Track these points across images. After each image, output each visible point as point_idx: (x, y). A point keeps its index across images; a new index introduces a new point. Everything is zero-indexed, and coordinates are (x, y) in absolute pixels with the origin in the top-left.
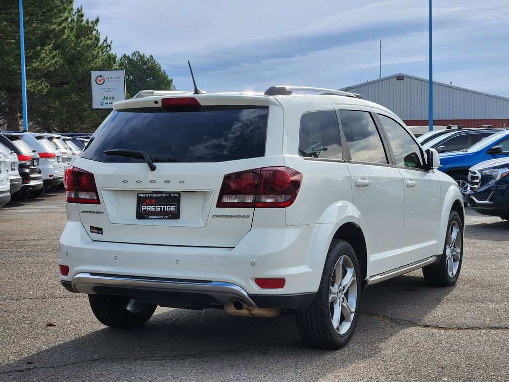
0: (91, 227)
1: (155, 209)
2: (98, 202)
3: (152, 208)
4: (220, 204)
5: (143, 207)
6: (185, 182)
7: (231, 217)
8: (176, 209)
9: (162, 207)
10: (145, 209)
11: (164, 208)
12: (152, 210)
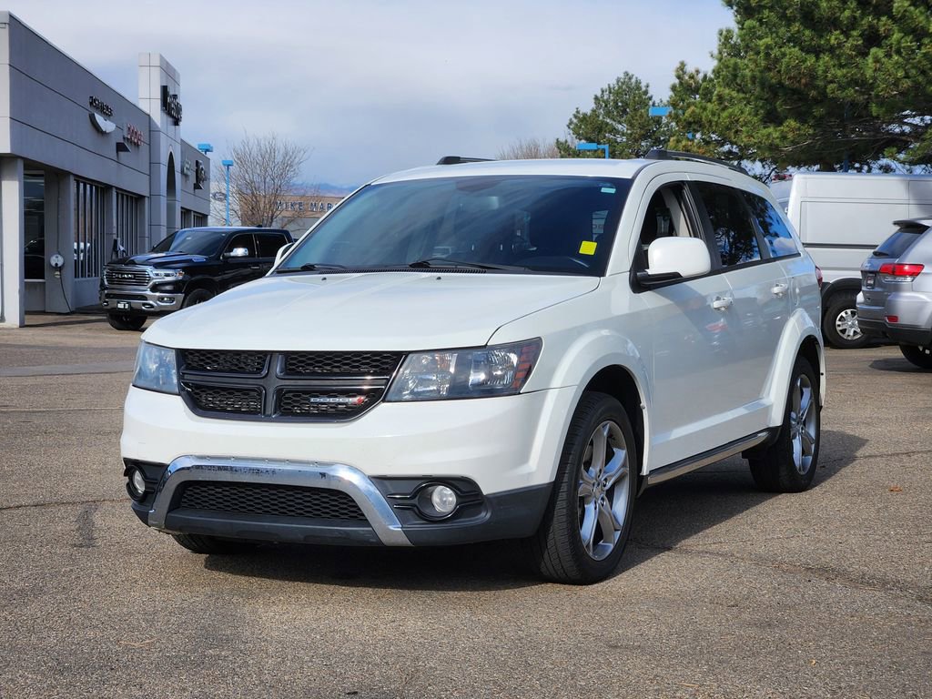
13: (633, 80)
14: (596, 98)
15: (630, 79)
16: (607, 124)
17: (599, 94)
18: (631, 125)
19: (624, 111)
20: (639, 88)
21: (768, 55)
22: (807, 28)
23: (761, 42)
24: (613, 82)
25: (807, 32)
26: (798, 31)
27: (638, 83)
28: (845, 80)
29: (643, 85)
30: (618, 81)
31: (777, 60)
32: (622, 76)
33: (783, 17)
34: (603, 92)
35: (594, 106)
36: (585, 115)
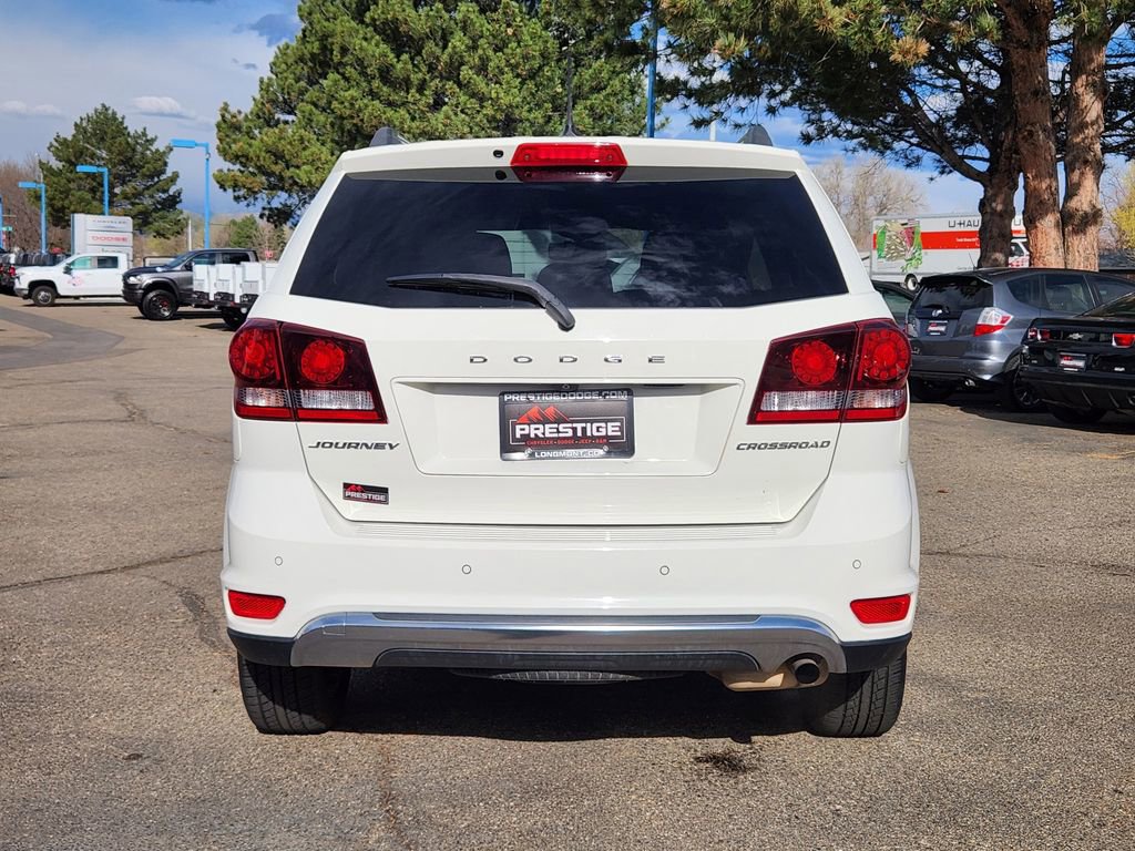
0: (345, 484)
1: (558, 432)
2: (378, 415)
3: (547, 431)
4: (757, 416)
5: (518, 427)
6: (665, 360)
7: (784, 446)
8: (621, 430)
9: (579, 426)
10: (526, 432)
11: (584, 429)
12: (547, 435)
13: (110, 112)
14: (76, 125)
15: (107, 109)
16: (87, 149)
17: (78, 122)
18: (110, 151)
19: (102, 139)
20: (116, 119)
21: (352, 105)
22: (385, 85)
23: (347, 94)
24: (91, 112)
25: (385, 89)
26: (378, 88)
27: (114, 113)
28: (418, 131)
29: (119, 116)
30: (96, 111)
31: (360, 110)
32: (100, 107)
33: (363, 73)
34: (82, 119)
35: (74, 132)
36: (65, 140)
